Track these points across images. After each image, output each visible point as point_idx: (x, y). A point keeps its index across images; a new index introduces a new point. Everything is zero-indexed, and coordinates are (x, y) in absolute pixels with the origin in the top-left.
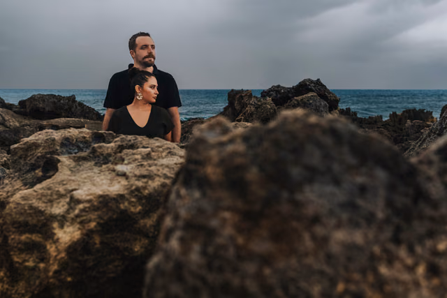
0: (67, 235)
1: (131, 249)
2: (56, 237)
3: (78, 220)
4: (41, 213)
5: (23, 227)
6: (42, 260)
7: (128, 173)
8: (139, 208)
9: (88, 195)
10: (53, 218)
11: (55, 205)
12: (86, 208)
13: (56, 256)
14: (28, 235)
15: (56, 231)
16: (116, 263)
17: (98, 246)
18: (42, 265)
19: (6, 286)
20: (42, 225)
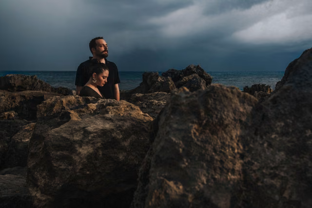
0: (85, 151)
1: (118, 157)
2: (78, 152)
3: (91, 142)
4: (68, 140)
5: (58, 147)
6: (70, 165)
7: (112, 119)
8: (121, 136)
9: (95, 129)
10: (76, 142)
11: (75, 136)
12: (95, 136)
13: (80, 161)
14: (60, 152)
15: (77, 149)
16: (111, 165)
17: (101, 156)
18: (70, 167)
19: (47, 181)
20: (69, 146)
